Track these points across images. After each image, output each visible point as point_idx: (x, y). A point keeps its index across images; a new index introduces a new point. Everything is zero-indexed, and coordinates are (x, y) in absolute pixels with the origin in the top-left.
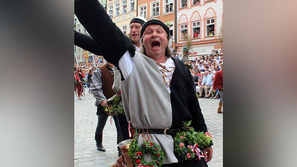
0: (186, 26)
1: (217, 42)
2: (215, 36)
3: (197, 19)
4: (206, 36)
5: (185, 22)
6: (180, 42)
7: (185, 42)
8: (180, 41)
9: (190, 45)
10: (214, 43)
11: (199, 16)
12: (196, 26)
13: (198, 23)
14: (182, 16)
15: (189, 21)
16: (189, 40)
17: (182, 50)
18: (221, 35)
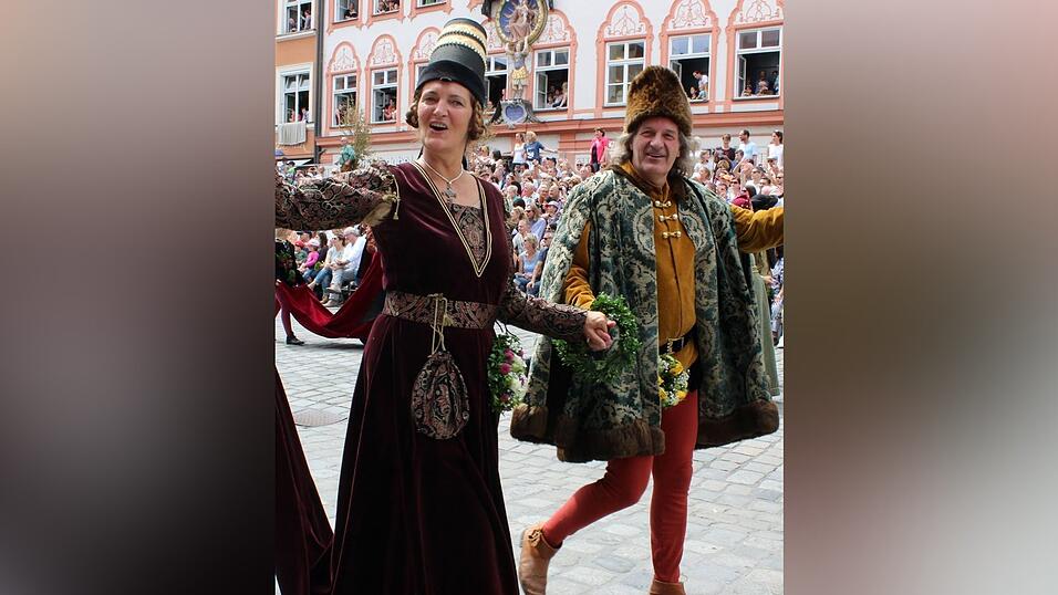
0: (352, 82)
3: (389, 61)
5: (349, 69)
6: (333, 134)
8: (331, 128)
9: (362, 142)
11: (396, 51)
12: (386, 85)
13: (393, 76)
14: (342, 48)
15: (363, 66)
16: (359, 128)
17: (337, 158)
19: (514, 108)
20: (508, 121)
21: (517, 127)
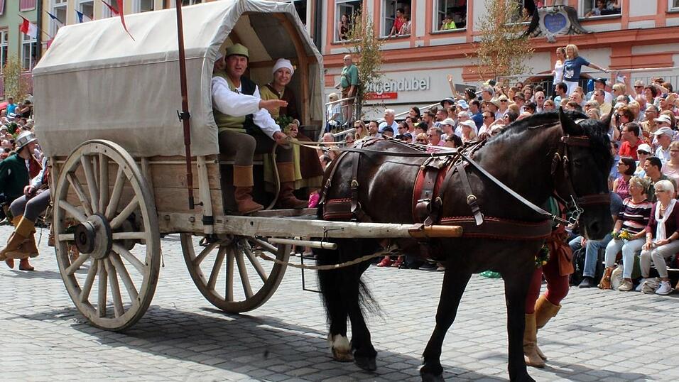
1: (475, 55)
2: (469, 33)
4: (434, 31)
6: (334, 51)
7: (353, 49)
8: (333, 44)
9: (370, 60)
10: (462, 56)
16: (367, 44)
17: (339, 80)
18: (491, 28)
19: (554, 17)
20: (547, 33)
21: (558, 40)
